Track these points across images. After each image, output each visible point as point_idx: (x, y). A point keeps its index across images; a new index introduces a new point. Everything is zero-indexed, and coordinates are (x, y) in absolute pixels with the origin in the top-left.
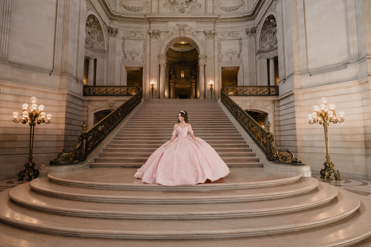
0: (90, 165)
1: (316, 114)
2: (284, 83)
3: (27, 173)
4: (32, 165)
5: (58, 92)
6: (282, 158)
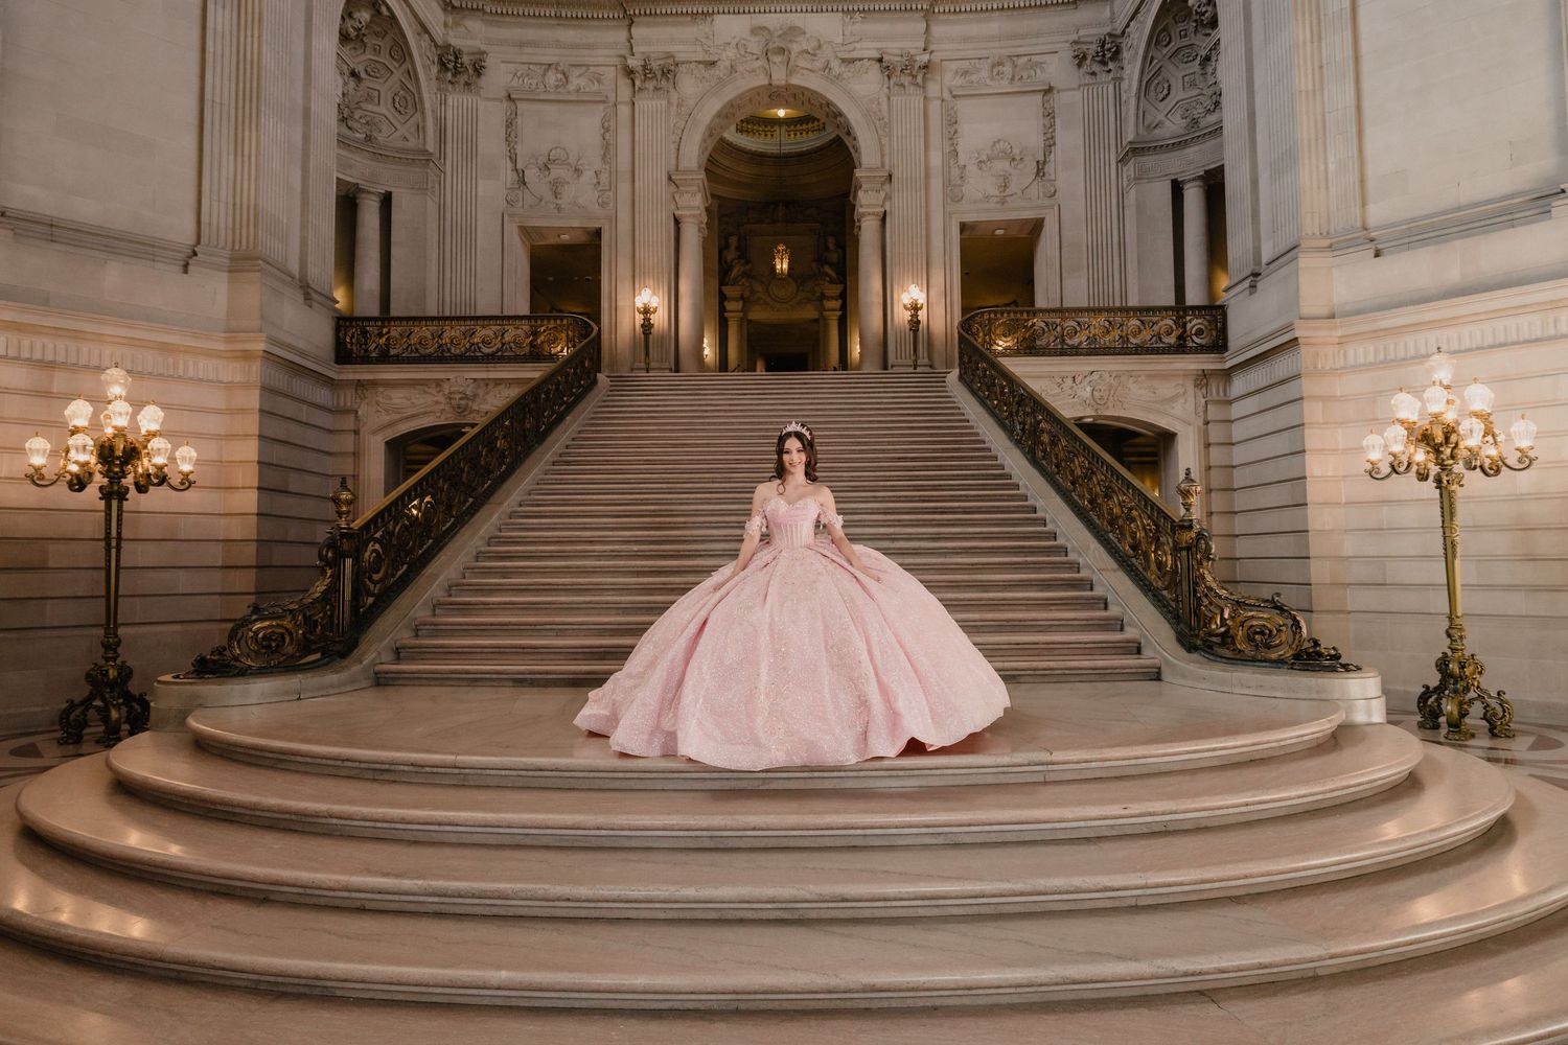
0: (376, 674)
1: (1401, 432)
2: (1251, 294)
3: (98, 709)
4: (119, 674)
5: (221, 347)
6: (1250, 638)
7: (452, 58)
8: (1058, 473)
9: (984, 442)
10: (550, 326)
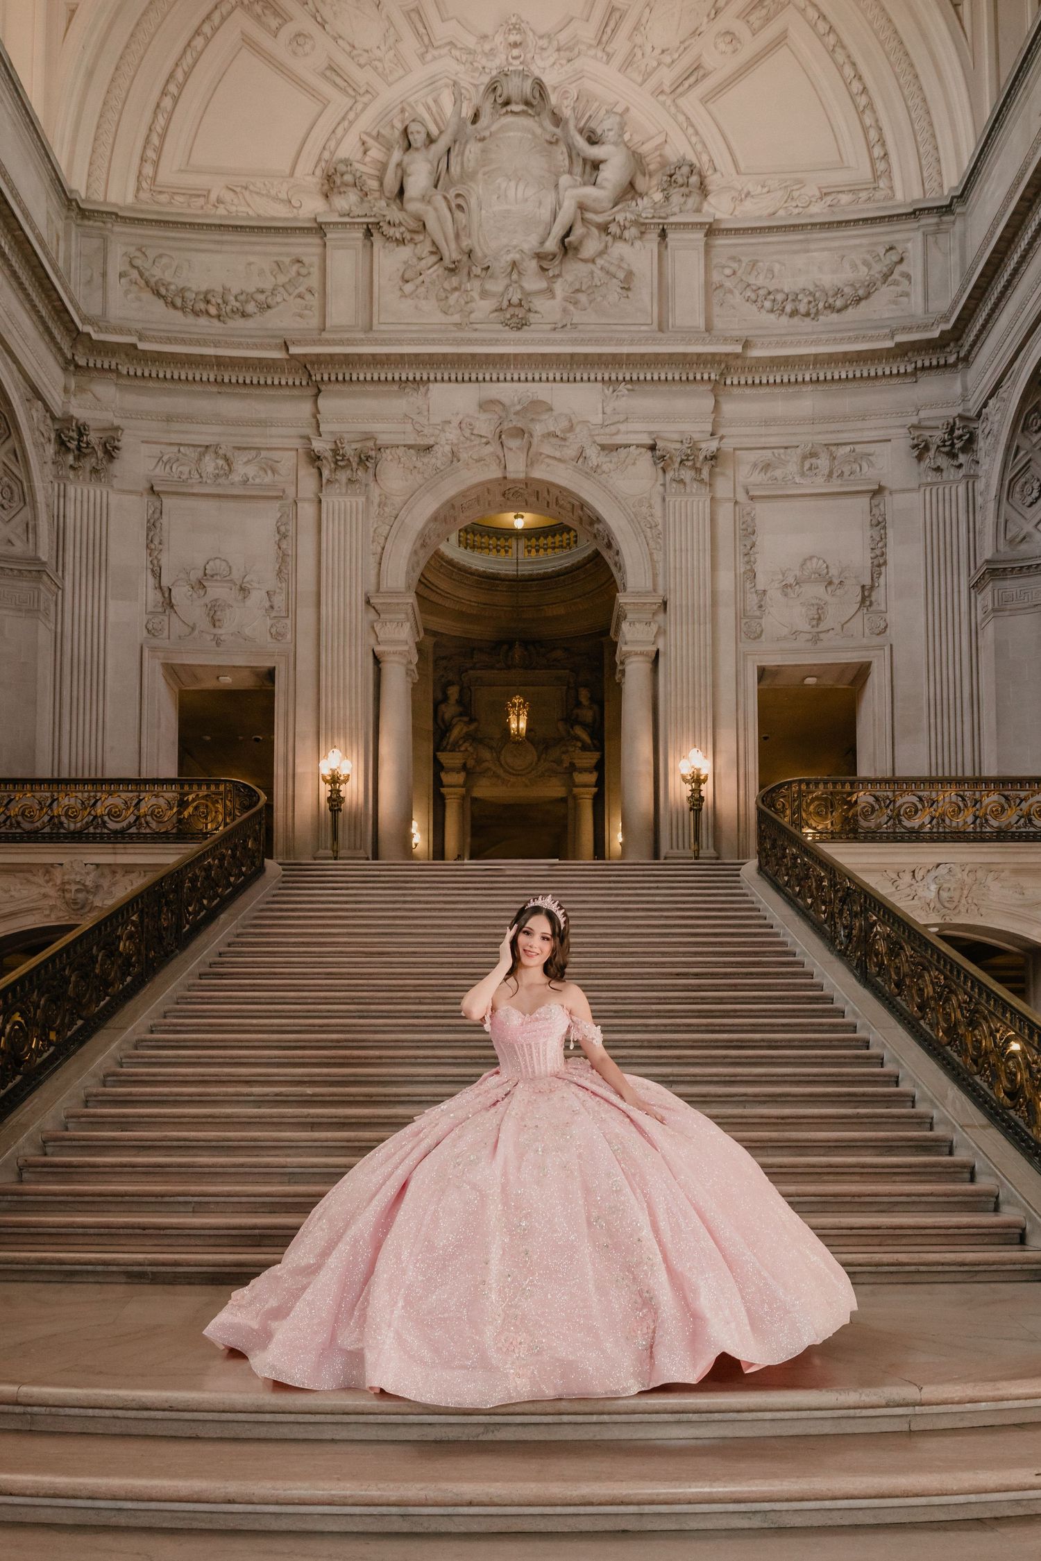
7: (75, 435)
8: (899, 994)
9: (794, 955)
10: (201, 794)
